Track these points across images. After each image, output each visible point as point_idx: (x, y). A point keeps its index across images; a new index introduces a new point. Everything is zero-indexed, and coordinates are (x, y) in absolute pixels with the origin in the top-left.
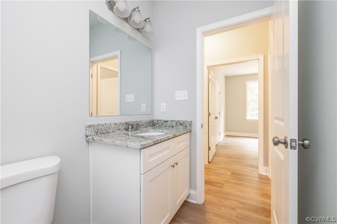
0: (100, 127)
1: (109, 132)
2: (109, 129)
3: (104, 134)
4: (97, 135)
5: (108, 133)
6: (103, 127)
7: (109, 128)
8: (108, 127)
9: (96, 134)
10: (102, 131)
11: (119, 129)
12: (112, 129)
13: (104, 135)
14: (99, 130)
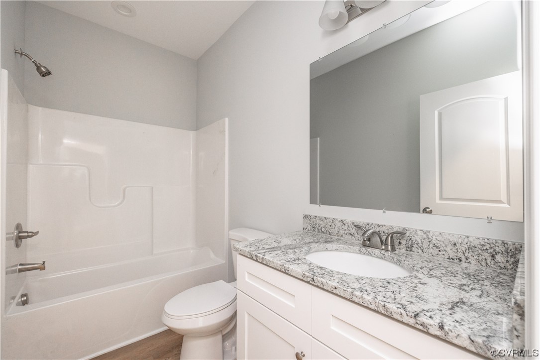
0: (318, 221)
1: (330, 232)
2: (331, 228)
3: (323, 232)
4: (314, 230)
5: (330, 234)
6: (321, 222)
7: (330, 226)
8: (329, 224)
9: (312, 229)
10: (320, 228)
11: (351, 234)
12: (336, 229)
13: (322, 234)
14: (316, 224)
